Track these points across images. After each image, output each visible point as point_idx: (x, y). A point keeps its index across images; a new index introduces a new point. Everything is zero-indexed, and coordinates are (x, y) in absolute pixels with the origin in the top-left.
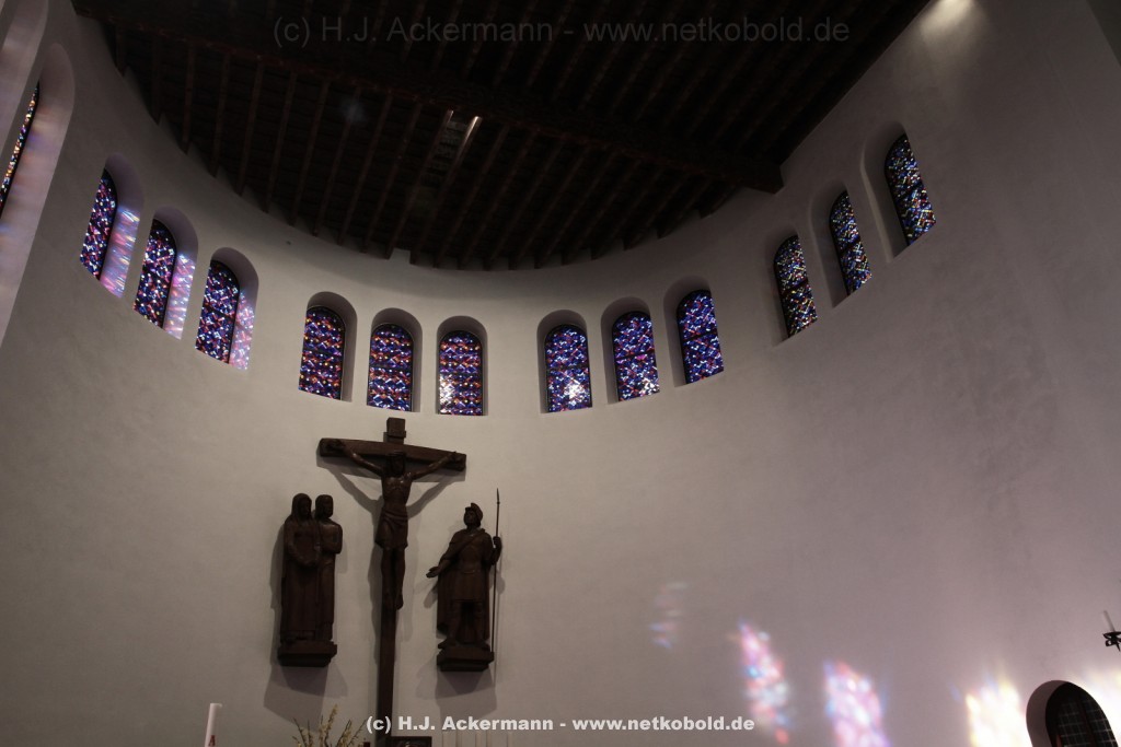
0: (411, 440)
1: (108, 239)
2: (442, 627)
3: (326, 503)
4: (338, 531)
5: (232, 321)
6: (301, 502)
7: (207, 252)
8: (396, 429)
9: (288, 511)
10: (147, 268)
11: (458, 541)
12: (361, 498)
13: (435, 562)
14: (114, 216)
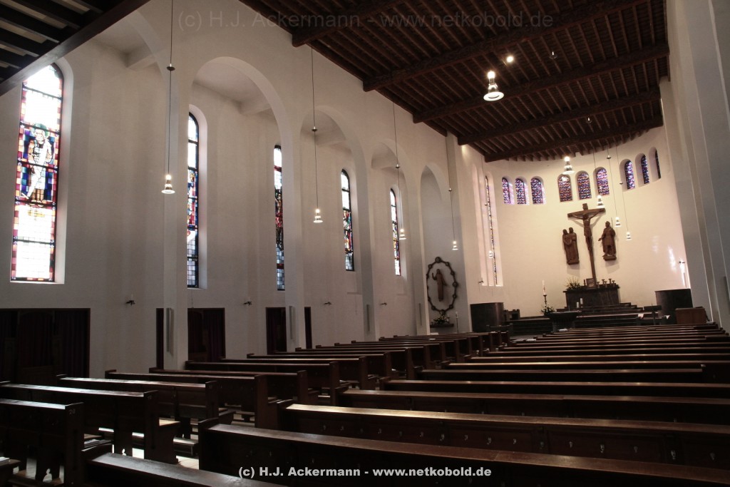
0: (589, 208)
1: (509, 191)
2: (604, 251)
3: (571, 230)
4: (575, 235)
5: (541, 191)
6: (565, 231)
7: (529, 181)
8: (585, 206)
9: (562, 234)
10: (518, 191)
11: (605, 230)
12: (580, 224)
13: (600, 237)
14: (508, 186)
